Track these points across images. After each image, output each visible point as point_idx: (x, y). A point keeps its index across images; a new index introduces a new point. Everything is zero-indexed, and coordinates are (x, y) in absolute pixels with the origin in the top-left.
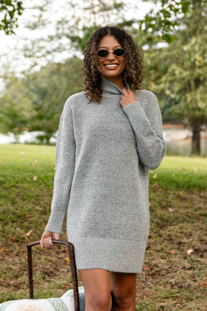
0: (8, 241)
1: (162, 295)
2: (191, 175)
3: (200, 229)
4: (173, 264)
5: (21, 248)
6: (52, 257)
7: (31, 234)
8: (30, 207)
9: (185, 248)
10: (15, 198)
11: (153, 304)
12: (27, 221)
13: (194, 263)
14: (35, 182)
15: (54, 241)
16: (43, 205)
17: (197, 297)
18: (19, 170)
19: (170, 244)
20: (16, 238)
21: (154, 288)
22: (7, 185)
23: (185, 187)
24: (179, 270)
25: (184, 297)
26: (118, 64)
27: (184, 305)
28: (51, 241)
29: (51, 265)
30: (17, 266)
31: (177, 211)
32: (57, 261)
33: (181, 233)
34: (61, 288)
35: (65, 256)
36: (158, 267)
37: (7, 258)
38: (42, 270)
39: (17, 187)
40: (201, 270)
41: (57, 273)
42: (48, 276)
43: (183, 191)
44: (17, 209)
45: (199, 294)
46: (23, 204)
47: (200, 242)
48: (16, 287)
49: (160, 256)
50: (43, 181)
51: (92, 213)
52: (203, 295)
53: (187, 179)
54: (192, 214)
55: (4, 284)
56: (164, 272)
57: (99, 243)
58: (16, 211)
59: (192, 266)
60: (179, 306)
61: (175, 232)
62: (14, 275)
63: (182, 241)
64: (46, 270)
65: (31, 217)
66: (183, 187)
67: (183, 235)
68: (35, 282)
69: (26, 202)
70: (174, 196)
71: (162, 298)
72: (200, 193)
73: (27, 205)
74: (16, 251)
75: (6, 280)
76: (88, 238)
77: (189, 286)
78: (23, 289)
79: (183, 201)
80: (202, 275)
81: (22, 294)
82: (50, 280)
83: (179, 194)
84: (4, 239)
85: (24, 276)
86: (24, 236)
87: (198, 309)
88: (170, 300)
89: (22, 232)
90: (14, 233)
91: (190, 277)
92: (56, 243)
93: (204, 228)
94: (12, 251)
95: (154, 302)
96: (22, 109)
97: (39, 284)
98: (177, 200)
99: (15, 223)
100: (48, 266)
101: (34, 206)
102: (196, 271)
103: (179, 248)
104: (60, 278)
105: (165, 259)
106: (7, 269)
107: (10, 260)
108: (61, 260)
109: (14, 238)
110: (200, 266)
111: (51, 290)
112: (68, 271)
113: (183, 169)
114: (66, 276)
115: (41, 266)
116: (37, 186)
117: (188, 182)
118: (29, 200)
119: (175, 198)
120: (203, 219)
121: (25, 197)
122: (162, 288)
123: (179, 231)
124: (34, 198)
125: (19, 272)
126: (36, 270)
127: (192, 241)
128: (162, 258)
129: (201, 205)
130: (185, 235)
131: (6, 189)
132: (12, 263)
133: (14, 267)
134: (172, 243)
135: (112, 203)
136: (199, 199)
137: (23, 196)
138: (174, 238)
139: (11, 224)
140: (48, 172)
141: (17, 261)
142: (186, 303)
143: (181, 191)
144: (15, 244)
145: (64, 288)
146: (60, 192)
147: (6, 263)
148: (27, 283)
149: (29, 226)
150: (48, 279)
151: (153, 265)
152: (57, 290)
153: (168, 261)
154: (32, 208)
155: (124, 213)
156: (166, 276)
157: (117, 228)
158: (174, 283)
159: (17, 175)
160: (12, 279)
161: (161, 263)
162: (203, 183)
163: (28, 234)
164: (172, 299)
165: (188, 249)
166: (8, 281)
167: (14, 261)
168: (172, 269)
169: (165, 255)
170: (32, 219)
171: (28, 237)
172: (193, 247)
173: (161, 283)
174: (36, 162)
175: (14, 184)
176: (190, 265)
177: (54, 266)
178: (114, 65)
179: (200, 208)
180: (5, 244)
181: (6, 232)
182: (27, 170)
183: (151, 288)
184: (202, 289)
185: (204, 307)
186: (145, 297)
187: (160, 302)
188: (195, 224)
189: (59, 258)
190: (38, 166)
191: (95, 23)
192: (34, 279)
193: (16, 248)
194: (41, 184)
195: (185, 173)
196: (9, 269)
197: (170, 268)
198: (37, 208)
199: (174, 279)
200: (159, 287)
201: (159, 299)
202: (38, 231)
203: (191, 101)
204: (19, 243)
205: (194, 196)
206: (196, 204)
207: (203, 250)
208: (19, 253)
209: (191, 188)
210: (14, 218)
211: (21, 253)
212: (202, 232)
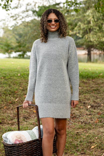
0: (8, 104)
1: (77, 127)
2: (88, 72)
3: (93, 96)
4: (82, 113)
5: (14, 106)
6: (27, 110)
7: (18, 100)
8: (17, 88)
9: (87, 105)
10: (10, 84)
11: (73, 131)
12: (16, 94)
13: (91, 112)
14: (19, 76)
15: (29, 105)
16: (23, 87)
17: (93, 128)
18: (12, 71)
19: (80, 104)
20: (11, 102)
21: (74, 124)
22: (7, 78)
23: (86, 77)
24: (84, 116)
25: (87, 128)
26: (56, 26)
27: (87, 132)
28: (27, 105)
29: (27, 114)
30: (12, 115)
31: (82, 89)
32: (30, 112)
33: (85, 98)
34: (32, 125)
35: (33, 110)
36: (75, 114)
37: (7, 111)
38: (23, 116)
39: (11, 79)
40: (95, 116)
41: (30, 118)
42: (26, 119)
43: (85, 79)
44: (11, 89)
45: (94, 127)
46: (14, 86)
47: (93, 103)
48: (12, 124)
49: (76, 109)
50: (23, 76)
51: (45, 92)
52: (96, 127)
53: (86, 74)
54: (90, 90)
55: (6, 123)
56: (78, 116)
57: (48, 105)
58: (11, 90)
59: (90, 114)
60: (85, 132)
61: (82, 98)
62: (11, 119)
63: (86, 102)
64: (25, 116)
65: (17, 92)
66: (85, 78)
67: (86, 99)
68: (20, 122)
69: (15, 85)
70: (81, 82)
71: (77, 129)
72: (93, 80)
73: (16, 87)
74: (11, 108)
75: (7, 121)
76: (43, 104)
77: (89, 123)
78: (15, 125)
79: (85, 84)
80: (95, 118)
81: (14, 127)
82: (27, 121)
83: (83, 81)
84: (6, 102)
85: (15, 119)
86: (15, 101)
87: (94, 133)
88: (81, 129)
89: (14, 99)
90: (10, 100)
91: (90, 118)
92: (30, 105)
93: (95, 96)
94: (9, 108)
95: (74, 131)
96: (11, 42)
97: (22, 123)
98: (83, 83)
99: (11, 95)
100: (26, 115)
101: (19, 87)
102: (92, 116)
103: (84, 105)
104: (31, 120)
105: (78, 110)
106: (7, 116)
107: (9, 112)
108: (31, 112)
109: (10, 102)
110: (94, 113)
111: (27, 125)
112: (35, 117)
113: (85, 69)
114: (34, 119)
115: (23, 114)
116: (20, 78)
117: (87, 75)
118: (17, 85)
119: (81, 83)
120: (95, 92)
121: (15, 83)
122: (77, 124)
123: (84, 97)
124: (19, 84)
125: (13, 117)
126: (20, 117)
127: (90, 102)
128: (77, 110)
129: (93, 86)
130: (87, 99)
131: (6, 80)
132: (10, 113)
133: (10, 115)
134: (81, 103)
135: (53, 87)
136: (92, 83)
137: (14, 83)
138: (82, 101)
139: (9, 96)
140: (24, 72)
141: (12, 112)
142: (88, 131)
143: (84, 79)
144: (11, 105)
145: (33, 124)
146: (31, 83)
147: (7, 113)
148: (16, 122)
149: (17, 96)
150: (26, 121)
151: (73, 113)
152: (30, 125)
153: (79, 111)
154: (18, 88)
155: (59, 92)
156: (79, 118)
157: (56, 99)
158: (82, 121)
159: (11, 73)
160: (10, 121)
161: (77, 112)
162: (94, 75)
163: (17, 100)
164: (82, 129)
165: (88, 106)
166: (8, 122)
167: (10, 112)
168: (82, 115)
169: (78, 108)
170: (18, 93)
171: (17, 101)
172: (90, 105)
173: (77, 121)
174: (19, 67)
175: (10, 77)
176: (89, 113)
177: (29, 114)
178: (54, 27)
179: (93, 87)
180: (7, 105)
181: (7, 99)
182: (15, 71)
183: (72, 124)
184: (95, 124)
185: (96, 132)
186: (70, 128)
187: (77, 130)
188: (91, 94)
189: (31, 111)
190: (20, 69)
191: (43, 4)
192: (20, 120)
193: (11, 107)
194: (22, 77)
195: (86, 71)
196: (8, 116)
197: (81, 114)
198: (20, 88)
199: (82, 120)
200: (76, 123)
201: (76, 129)
202: (21, 98)
203: (88, 38)
204: (13, 104)
205: (90, 82)
206: (91, 85)
207: (95, 106)
208: (13, 109)
209: (89, 78)
210: (10, 93)
211: (14, 109)
212: (94, 98)
